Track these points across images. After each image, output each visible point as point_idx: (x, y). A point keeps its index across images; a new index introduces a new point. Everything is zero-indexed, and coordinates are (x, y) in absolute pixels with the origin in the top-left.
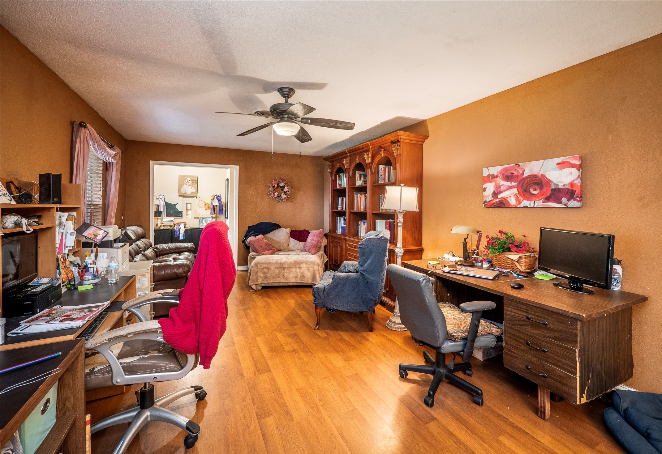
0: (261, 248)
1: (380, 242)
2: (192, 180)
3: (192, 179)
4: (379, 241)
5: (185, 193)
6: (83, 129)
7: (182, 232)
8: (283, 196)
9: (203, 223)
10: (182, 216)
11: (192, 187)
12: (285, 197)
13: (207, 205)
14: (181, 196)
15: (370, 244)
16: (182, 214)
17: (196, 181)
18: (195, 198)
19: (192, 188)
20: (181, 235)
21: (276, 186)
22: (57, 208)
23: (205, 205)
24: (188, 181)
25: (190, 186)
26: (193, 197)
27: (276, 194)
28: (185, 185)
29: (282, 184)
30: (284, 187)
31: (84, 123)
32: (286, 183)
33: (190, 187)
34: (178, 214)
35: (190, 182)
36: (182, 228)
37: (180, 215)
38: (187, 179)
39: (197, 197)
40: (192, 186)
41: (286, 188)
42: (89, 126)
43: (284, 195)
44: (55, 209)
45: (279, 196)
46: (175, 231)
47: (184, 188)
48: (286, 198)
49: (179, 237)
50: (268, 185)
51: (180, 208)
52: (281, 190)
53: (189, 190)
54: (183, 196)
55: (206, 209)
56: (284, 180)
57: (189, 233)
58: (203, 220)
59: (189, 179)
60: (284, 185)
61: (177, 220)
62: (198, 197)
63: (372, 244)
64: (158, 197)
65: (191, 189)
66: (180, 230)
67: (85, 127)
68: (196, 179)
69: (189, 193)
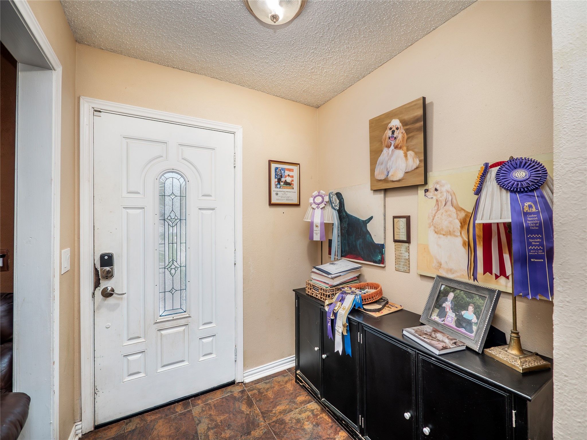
3: (407, 117)
5: (386, 180)
9: (443, 314)
10: (382, 261)
11: (408, 150)
14: (379, 190)
17: (418, 122)
18: (421, 192)
19: (406, 156)
24: (393, 132)
25: (400, 148)
28: (385, 150)
33: (400, 153)
35: (400, 135)
37: (377, 256)
38: (390, 125)
39: (426, 191)
40: (405, 148)
47: (382, 164)
65: (404, 158)
68: (420, 112)
69: (400, 175)
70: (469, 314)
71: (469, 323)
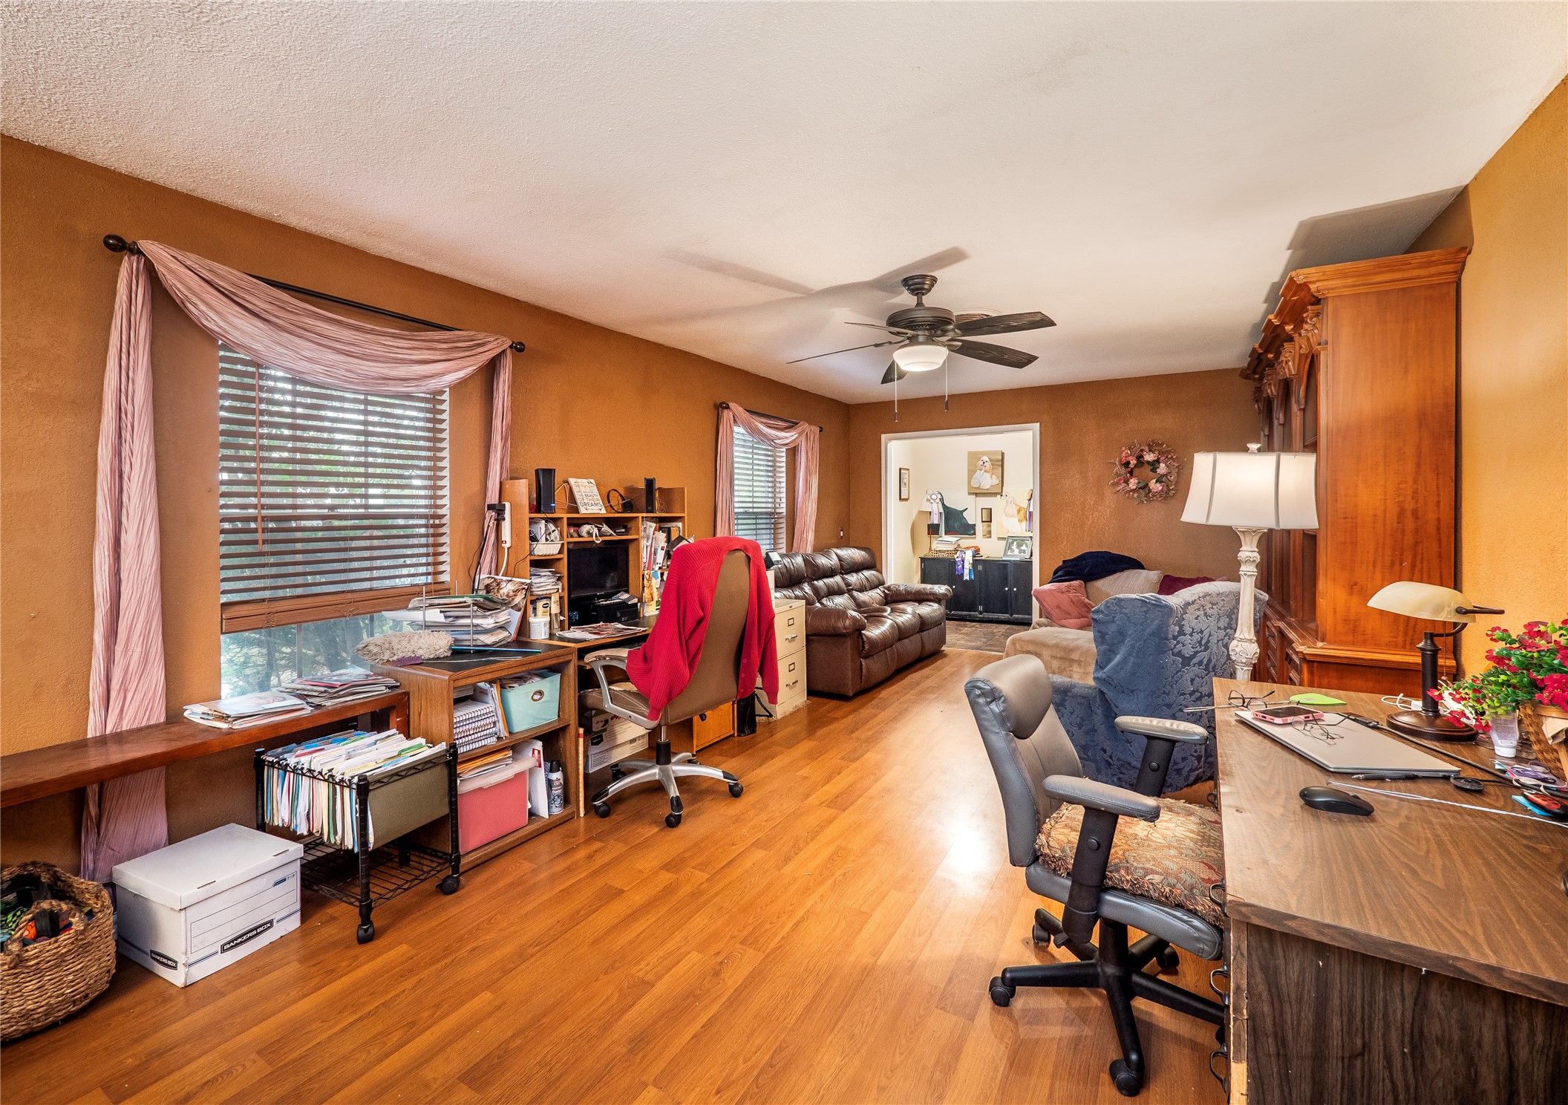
0: (1058, 611)
1: (1146, 612)
2: (991, 460)
3: (992, 457)
4: (1145, 609)
5: (978, 488)
6: (726, 411)
7: (968, 566)
8: (1155, 486)
9: (1012, 551)
10: (974, 534)
11: (992, 473)
12: (1160, 488)
13: (1022, 513)
14: (973, 494)
15: (1121, 612)
16: (975, 530)
17: (998, 461)
18: (999, 496)
19: (991, 476)
20: (966, 572)
21: (1133, 462)
22: (643, 518)
23: (1019, 511)
24: (984, 462)
25: (989, 472)
26: (995, 494)
27: (1133, 483)
28: (978, 471)
29: (1149, 457)
30: (1158, 461)
31: (724, 403)
32: (1161, 453)
33: (988, 475)
34: (969, 530)
35: (988, 465)
36: (969, 557)
37: (971, 531)
38: (982, 459)
39: (1001, 496)
41: (1162, 465)
42: (732, 405)
43: (1158, 485)
44: (640, 518)
45: (1144, 487)
46: (954, 563)
47: (977, 478)
48: (1162, 490)
49: (962, 574)
50: (1112, 461)
51: (971, 517)
52: (1151, 470)
53: (987, 481)
54: (976, 494)
55: (1020, 521)
56: (1158, 445)
57: (980, 568)
58: (1013, 543)
59: (985, 458)
60: (1159, 459)
61: (966, 542)
62: (1004, 494)
63: (1126, 614)
64: (929, 498)
65: (990, 478)
66: (963, 561)
67: (728, 407)
68: (1000, 457)
69: (988, 487)
70: (1024, 548)
71: (1024, 551)
